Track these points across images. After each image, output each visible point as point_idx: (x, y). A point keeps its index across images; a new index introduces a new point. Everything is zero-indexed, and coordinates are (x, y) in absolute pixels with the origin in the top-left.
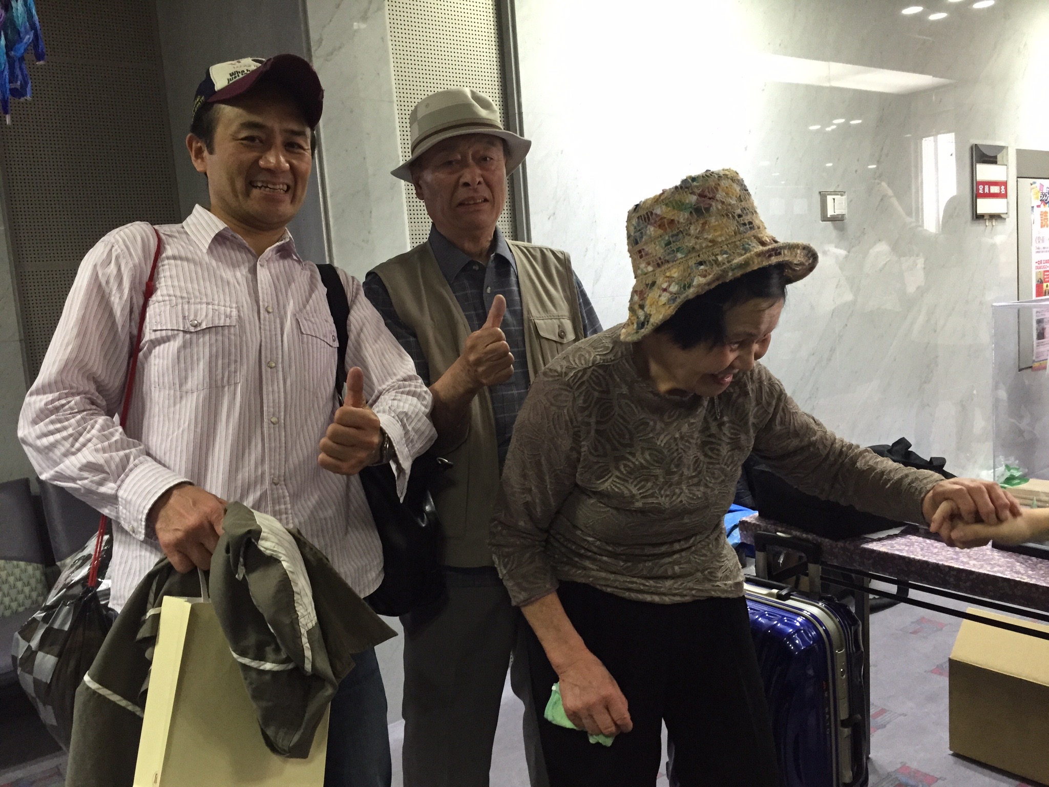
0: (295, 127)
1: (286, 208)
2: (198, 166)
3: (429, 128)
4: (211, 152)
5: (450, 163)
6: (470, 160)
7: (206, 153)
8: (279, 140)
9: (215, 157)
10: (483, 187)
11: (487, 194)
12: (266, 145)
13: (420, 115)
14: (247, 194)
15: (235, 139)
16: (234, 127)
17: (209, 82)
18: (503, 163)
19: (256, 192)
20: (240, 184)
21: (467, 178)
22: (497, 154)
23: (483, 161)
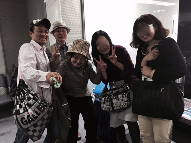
0: (46, 29)
1: (45, 41)
2: (31, 36)
3: (55, 26)
4: (33, 33)
5: (59, 31)
6: (61, 31)
7: (32, 34)
8: (44, 31)
9: (34, 34)
10: (63, 35)
11: (64, 36)
12: (42, 32)
13: (54, 24)
14: (39, 39)
15: (37, 31)
16: (37, 29)
17: (32, 23)
18: (66, 32)
19: (40, 39)
20: (38, 38)
21: (61, 34)
22: (66, 30)
23: (64, 31)
